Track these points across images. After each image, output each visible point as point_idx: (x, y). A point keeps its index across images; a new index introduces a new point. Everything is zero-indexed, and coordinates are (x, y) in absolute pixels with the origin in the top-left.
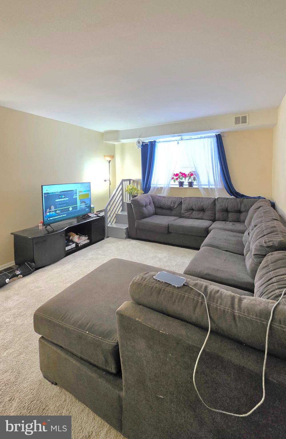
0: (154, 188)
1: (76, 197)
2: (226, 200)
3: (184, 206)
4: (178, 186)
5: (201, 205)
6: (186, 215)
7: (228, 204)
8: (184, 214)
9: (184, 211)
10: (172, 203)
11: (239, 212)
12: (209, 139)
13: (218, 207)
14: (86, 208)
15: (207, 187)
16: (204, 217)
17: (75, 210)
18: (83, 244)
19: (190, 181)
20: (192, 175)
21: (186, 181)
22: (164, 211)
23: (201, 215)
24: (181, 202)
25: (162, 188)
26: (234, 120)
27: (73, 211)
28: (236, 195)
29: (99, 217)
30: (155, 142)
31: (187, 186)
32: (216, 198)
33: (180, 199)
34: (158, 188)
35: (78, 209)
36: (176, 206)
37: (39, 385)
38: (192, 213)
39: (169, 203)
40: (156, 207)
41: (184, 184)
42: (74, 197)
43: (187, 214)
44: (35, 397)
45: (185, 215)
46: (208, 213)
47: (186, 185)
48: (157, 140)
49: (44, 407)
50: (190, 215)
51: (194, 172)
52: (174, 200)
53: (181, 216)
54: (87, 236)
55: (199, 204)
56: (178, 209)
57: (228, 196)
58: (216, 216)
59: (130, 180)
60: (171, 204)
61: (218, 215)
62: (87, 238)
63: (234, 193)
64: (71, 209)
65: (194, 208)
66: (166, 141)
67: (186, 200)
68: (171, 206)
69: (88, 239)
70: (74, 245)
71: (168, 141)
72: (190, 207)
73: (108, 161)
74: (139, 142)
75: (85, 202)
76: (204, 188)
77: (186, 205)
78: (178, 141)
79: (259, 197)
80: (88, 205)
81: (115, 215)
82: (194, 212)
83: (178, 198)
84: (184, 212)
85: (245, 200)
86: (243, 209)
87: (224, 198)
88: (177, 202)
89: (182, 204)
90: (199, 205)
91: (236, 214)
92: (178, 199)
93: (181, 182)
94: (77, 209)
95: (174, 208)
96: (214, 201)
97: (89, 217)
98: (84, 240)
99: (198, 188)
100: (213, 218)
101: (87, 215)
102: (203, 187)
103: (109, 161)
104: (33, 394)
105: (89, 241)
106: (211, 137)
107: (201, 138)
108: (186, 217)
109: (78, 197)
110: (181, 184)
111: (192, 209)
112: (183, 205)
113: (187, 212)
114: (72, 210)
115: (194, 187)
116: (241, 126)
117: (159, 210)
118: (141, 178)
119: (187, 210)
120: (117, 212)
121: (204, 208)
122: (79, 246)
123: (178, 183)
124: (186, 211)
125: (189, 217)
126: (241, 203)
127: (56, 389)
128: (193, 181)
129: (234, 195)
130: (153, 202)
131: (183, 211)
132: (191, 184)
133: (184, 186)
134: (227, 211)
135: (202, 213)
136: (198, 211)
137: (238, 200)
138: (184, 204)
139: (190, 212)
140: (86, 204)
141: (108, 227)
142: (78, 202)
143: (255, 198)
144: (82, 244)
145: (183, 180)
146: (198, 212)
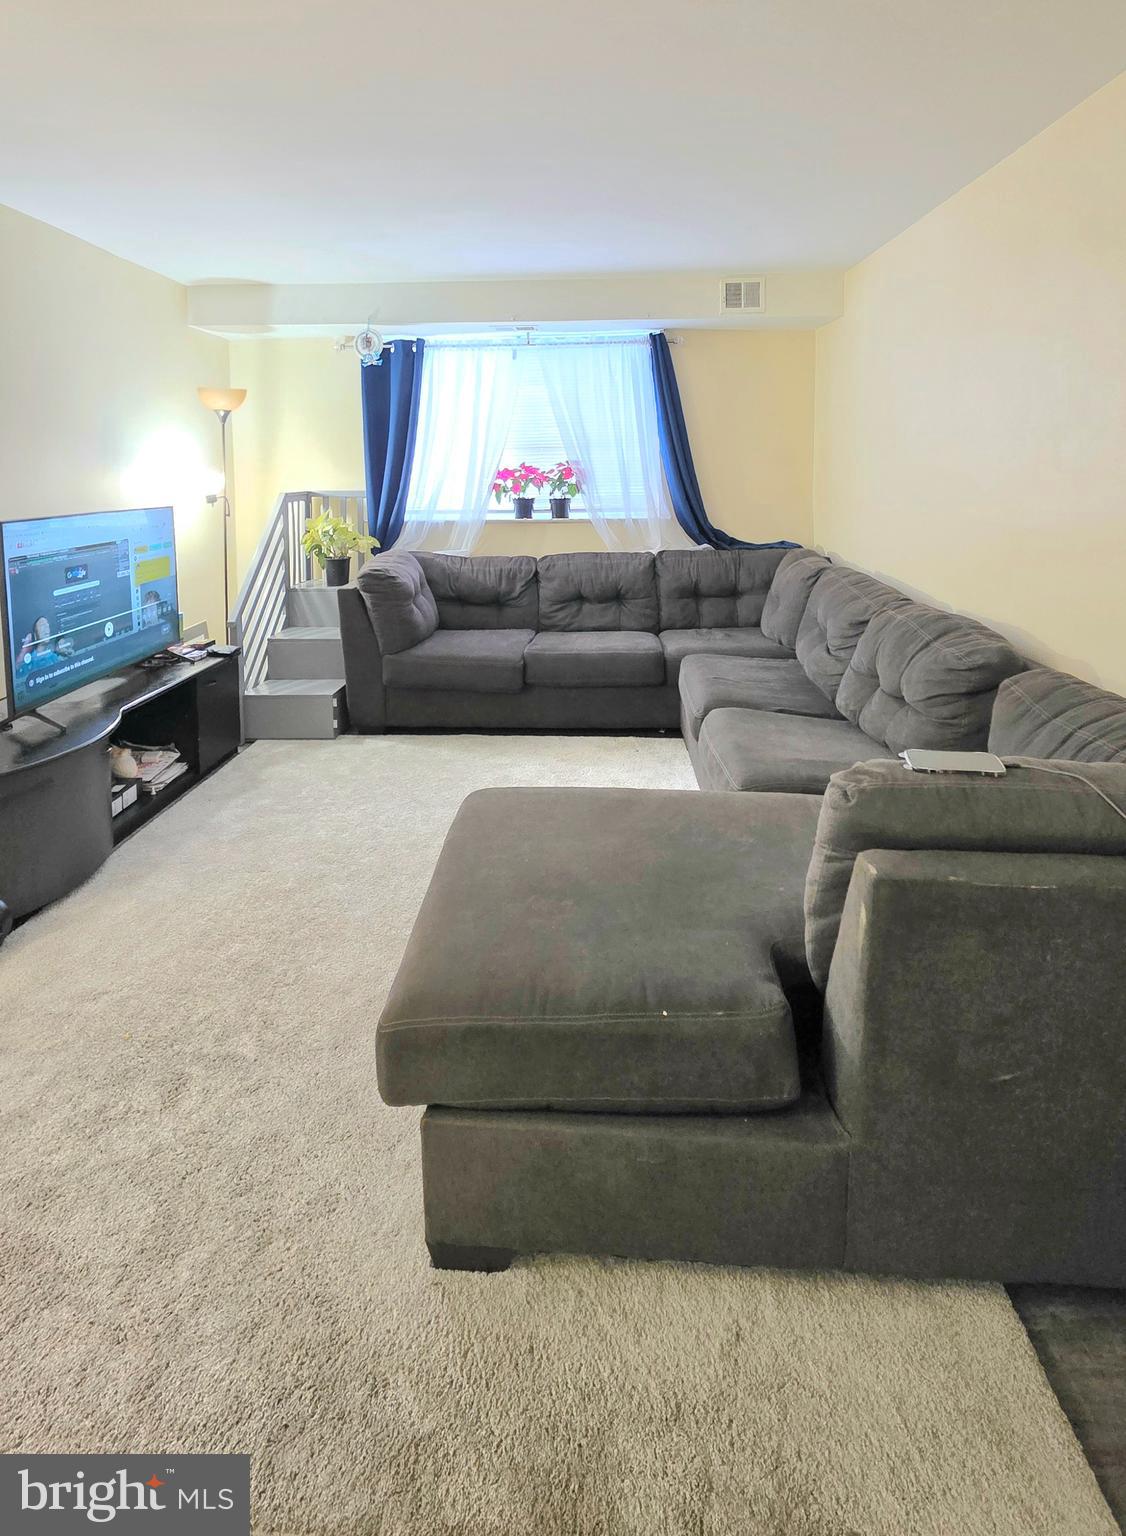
0: (421, 524)
1: (126, 573)
2: (689, 559)
3: (547, 589)
4: (512, 517)
5: (610, 580)
6: (560, 620)
7: (698, 571)
8: (549, 618)
9: (551, 605)
10: (500, 579)
11: (733, 593)
12: (628, 348)
13: (666, 582)
14: (162, 621)
15: (622, 515)
16: (624, 621)
17: (124, 635)
18: (168, 782)
19: (558, 495)
20: (568, 473)
21: (542, 498)
22: (476, 613)
23: (610, 614)
24: (536, 573)
25: (450, 524)
26: (722, 294)
27: (118, 638)
28: (714, 539)
29: (219, 660)
30: (420, 343)
31: (548, 516)
32: (655, 552)
33: (528, 563)
34: (435, 526)
35: (136, 629)
36: (518, 589)
37: (443, 1296)
38: (579, 610)
39: (491, 581)
40: (440, 599)
41: (536, 506)
42: (120, 575)
43: (561, 615)
44: (463, 1338)
45: (556, 619)
46: (634, 608)
47: (542, 512)
48: (429, 339)
49: (525, 1346)
50: (573, 617)
51: (577, 463)
52: (508, 566)
53: (540, 625)
54: (173, 745)
55: (603, 574)
56: (525, 601)
57: (688, 545)
58: (662, 613)
59: (307, 497)
60: (500, 584)
61: (667, 611)
62: (177, 755)
63: (711, 535)
64: (109, 630)
65: (586, 591)
66: (468, 346)
67: (554, 565)
68: (499, 593)
69: (178, 760)
70: (131, 795)
71: (475, 346)
72: (571, 589)
73: (217, 411)
74: (368, 342)
75: (157, 596)
76: (609, 521)
77: (555, 584)
78: (514, 347)
79: (782, 543)
80: (170, 608)
81: (265, 643)
82: (587, 607)
83: (521, 560)
84: (551, 609)
85: (746, 554)
86: (744, 582)
87: (683, 553)
88: (523, 574)
89: (538, 581)
90: (603, 580)
91: (722, 600)
92: (521, 565)
93: (524, 499)
94: (131, 628)
95: (513, 599)
96: (654, 563)
97: (173, 663)
98: (162, 766)
99: (589, 522)
100: (651, 623)
101: (166, 652)
102: (609, 515)
103: (222, 413)
104: (448, 1333)
105: (186, 767)
106: (634, 342)
107: (600, 342)
108: (557, 626)
109: (131, 572)
110: (525, 508)
111: (580, 598)
112: (543, 584)
113: (561, 609)
114: (114, 635)
115: (572, 516)
116: (741, 315)
117: (454, 611)
118: (364, 489)
119: (564, 602)
120: (273, 634)
121: (624, 588)
122: (154, 793)
123: (512, 506)
124: (559, 606)
125: (572, 627)
126: (738, 564)
127: (516, 1281)
128: (568, 496)
129: (710, 542)
130: (430, 582)
131: (544, 608)
132: (560, 508)
133: (535, 516)
134: (694, 593)
135: (613, 608)
136: (600, 602)
137: (726, 555)
138: (550, 580)
139: (574, 607)
140: (161, 605)
141: (247, 697)
142: (134, 596)
143: (770, 546)
144: (162, 786)
145: (531, 492)
146: (604, 605)
